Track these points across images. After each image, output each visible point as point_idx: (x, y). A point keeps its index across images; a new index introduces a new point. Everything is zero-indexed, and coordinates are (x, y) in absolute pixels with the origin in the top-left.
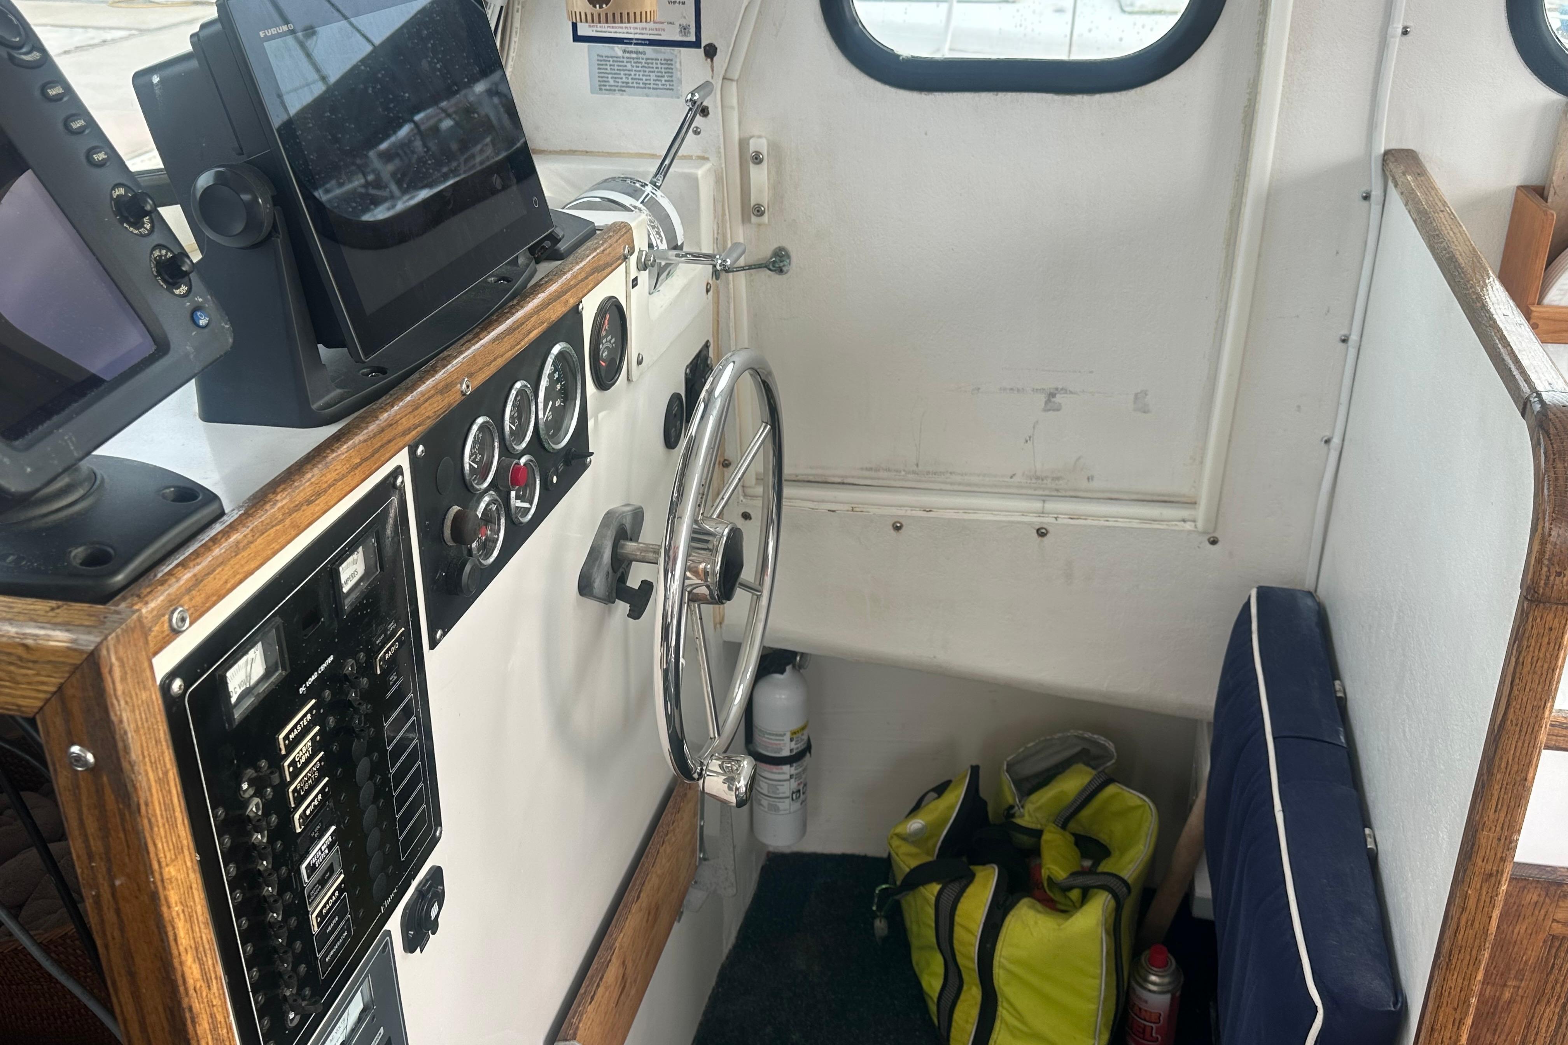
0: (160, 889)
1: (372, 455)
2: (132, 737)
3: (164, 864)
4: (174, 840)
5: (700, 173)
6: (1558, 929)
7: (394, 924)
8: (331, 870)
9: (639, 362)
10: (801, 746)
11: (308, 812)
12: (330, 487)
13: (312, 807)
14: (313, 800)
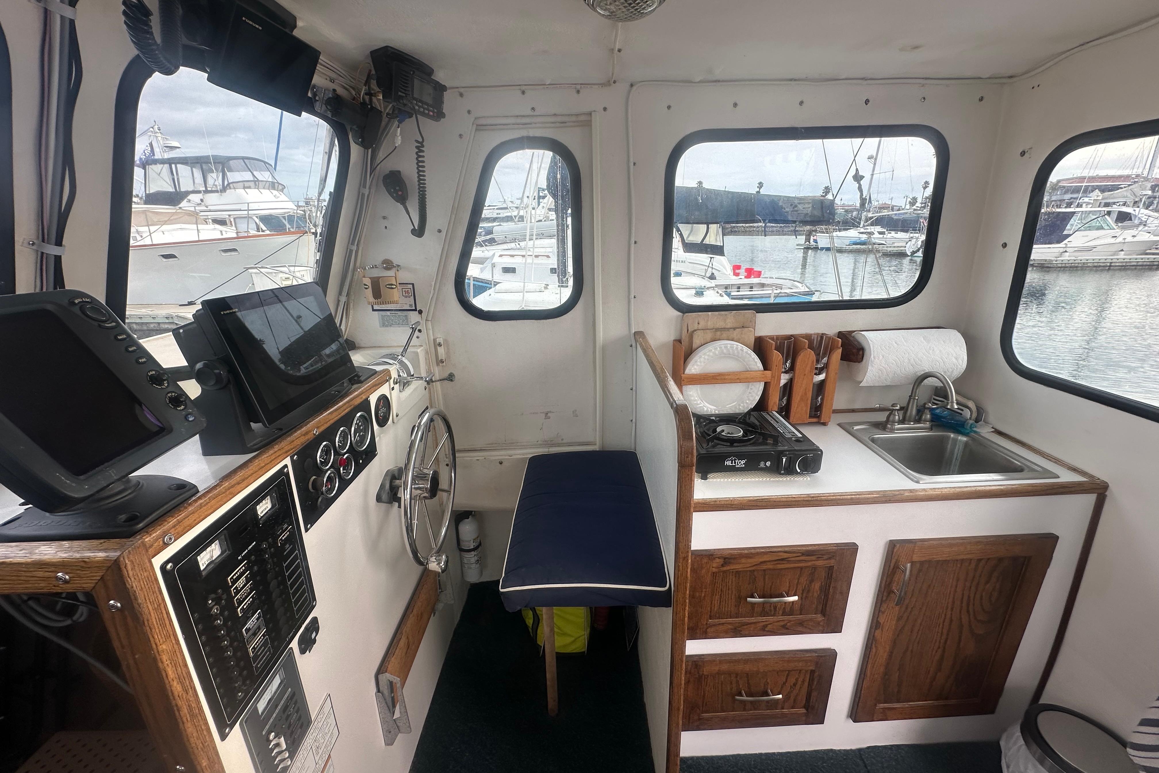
0: (157, 655)
1: (271, 462)
2: (139, 593)
3: (159, 644)
4: (165, 633)
5: (419, 350)
6: (714, 570)
7: (294, 644)
8: (259, 628)
9: (397, 416)
10: (477, 544)
11: (245, 607)
12: (249, 476)
13: (246, 605)
14: (248, 601)
